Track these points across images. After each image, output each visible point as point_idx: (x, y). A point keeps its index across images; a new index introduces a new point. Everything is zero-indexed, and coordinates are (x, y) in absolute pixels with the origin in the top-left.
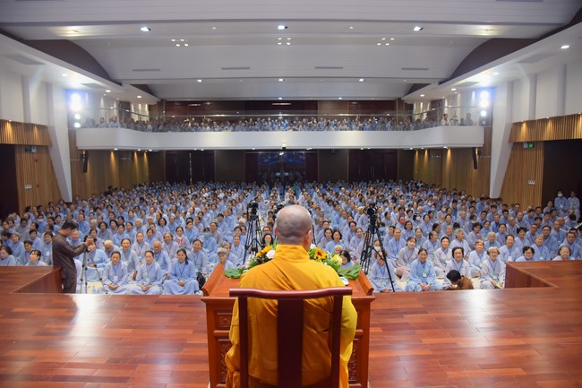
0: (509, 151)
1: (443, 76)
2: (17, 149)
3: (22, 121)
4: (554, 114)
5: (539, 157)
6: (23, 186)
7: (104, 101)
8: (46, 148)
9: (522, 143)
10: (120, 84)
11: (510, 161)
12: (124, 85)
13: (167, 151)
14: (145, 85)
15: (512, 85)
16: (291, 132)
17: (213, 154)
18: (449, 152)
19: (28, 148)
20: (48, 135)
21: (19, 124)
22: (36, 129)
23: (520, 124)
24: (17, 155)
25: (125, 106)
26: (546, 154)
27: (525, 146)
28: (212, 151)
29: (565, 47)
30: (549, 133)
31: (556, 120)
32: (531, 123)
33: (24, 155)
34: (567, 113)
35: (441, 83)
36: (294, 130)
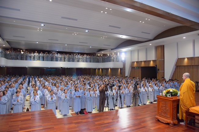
0: (131, 69)
1: (113, 48)
4: (145, 60)
5: (140, 71)
9: (134, 67)
11: (131, 72)
15: (132, 52)
18: (110, 69)
23: (134, 62)
26: (142, 70)
27: (135, 68)
29: (151, 44)
30: (143, 65)
31: (145, 62)
32: (137, 62)
34: (148, 60)
35: (112, 50)
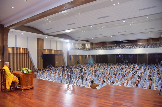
2: (55, 55)
3: (56, 49)
6: (56, 62)
7: (78, 44)
8: (62, 55)
10: (77, 41)
12: (78, 41)
13: (96, 55)
14: (86, 40)
16: (121, 49)
17: (107, 56)
19: (57, 55)
20: (62, 52)
21: (56, 50)
22: (59, 51)
24: (55, 56)
25: (84, 45)
28: (107, 55)
33: (56, 56)
36: (122, 49)
